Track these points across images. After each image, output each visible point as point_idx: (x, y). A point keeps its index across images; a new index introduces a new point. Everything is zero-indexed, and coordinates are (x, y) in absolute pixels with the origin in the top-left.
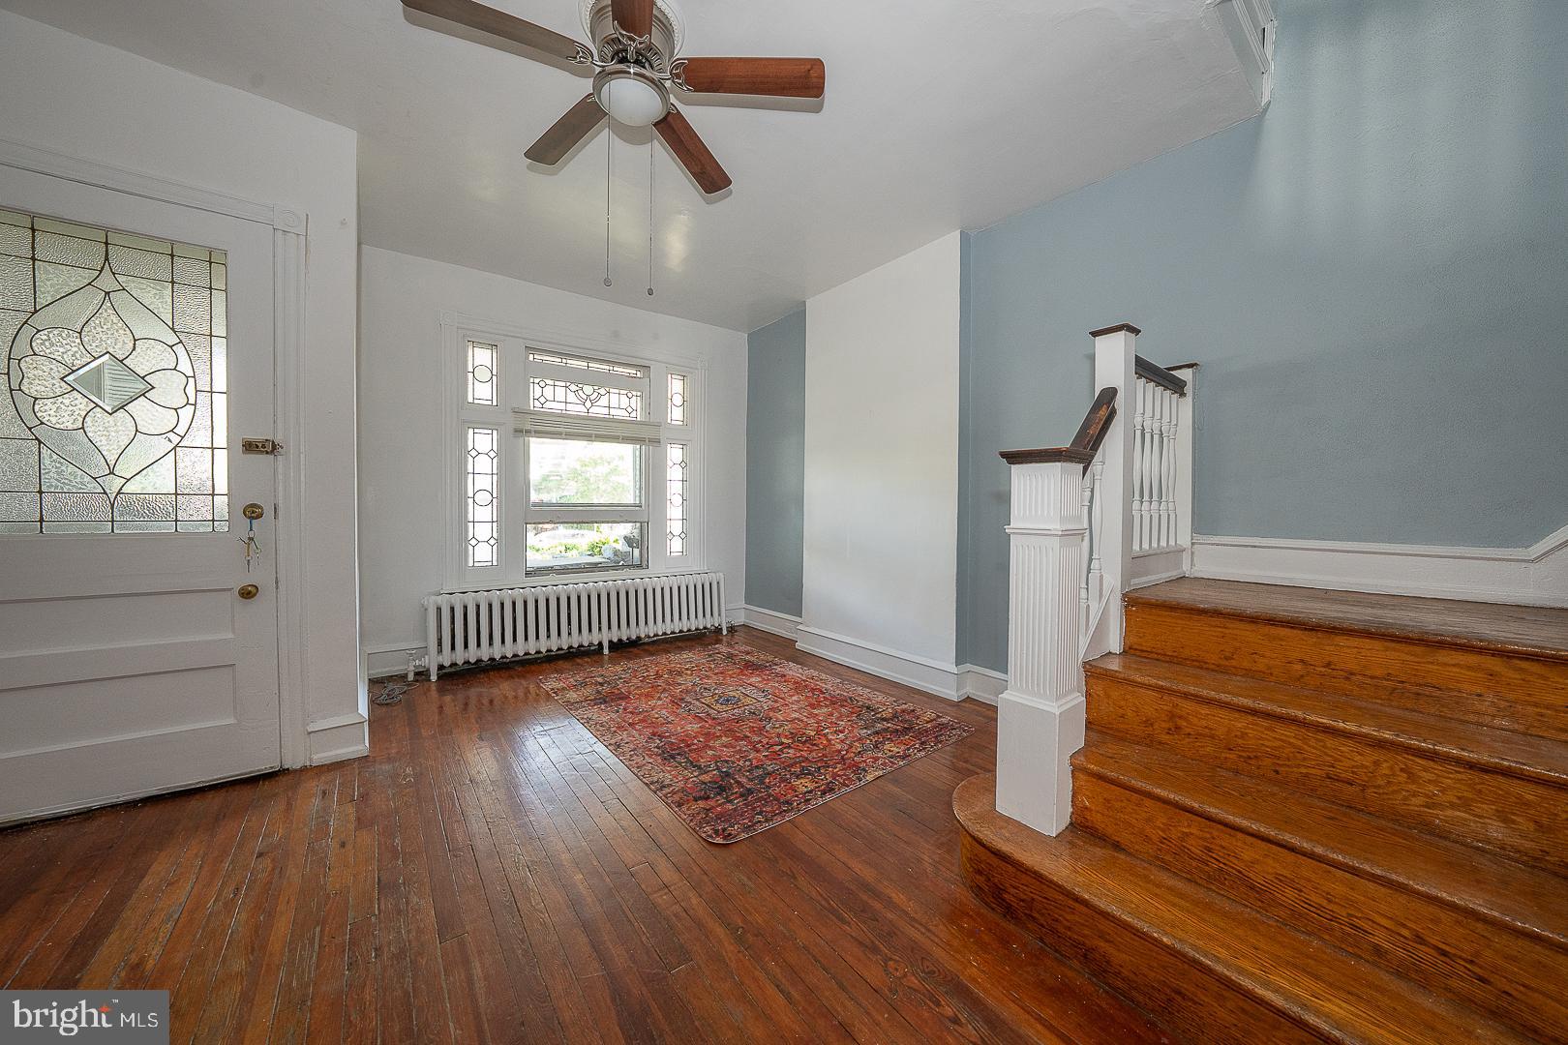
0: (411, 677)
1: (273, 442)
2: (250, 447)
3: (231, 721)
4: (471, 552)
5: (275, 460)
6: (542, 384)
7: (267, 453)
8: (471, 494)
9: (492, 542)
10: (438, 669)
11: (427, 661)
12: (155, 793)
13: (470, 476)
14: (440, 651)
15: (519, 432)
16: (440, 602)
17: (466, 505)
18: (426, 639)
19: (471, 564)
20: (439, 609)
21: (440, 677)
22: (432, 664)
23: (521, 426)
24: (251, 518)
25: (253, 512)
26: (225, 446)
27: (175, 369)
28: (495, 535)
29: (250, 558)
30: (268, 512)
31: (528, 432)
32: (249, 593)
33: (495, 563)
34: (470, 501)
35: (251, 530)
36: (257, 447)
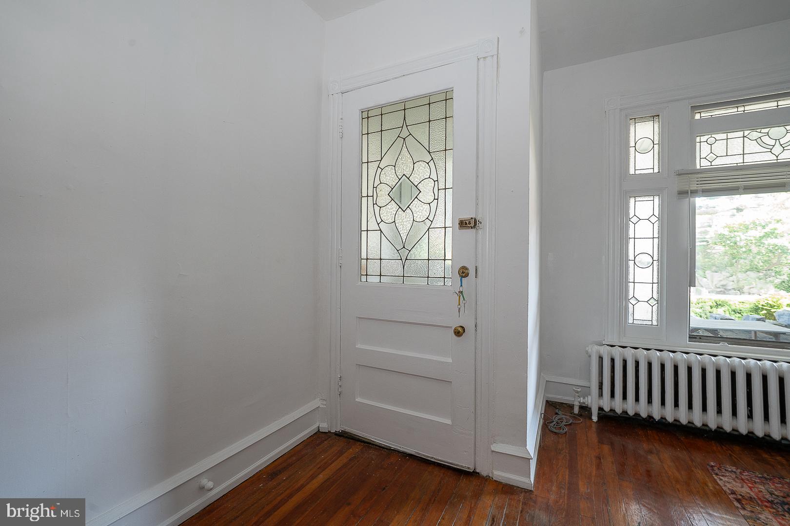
0: (576, 410)
1: (475, 220)
2: (463, 224)
3: (449, 422)
4: (631, 310)
5: (477, 233)
6: (712, 140)
7: (472, 228)
8: (631, 257)
9: (653, 302)
10: (599, 410)
11: (590, 401)
12: (413, 453)
13: (631, 241)
14: (601, 395)
15: (683, 194)
16: (602, 352)
17: (627, 267)
18: (589, 381)
19: (631, 321)
20: (601, 359)
21: (600, 417)
22: (593, 403)
23: (686, 188)
24: (462, 277)
25: (464, 273)
26: (451, 226)
27: (429, 178)
28: (655, 296)
29: (460, 307)
30: (472, 272)
31: (694, 193)
32: (459, 332)
33: (655, 323)
34: (631, 263)
35: (461, 286)
36: (466, 224)
